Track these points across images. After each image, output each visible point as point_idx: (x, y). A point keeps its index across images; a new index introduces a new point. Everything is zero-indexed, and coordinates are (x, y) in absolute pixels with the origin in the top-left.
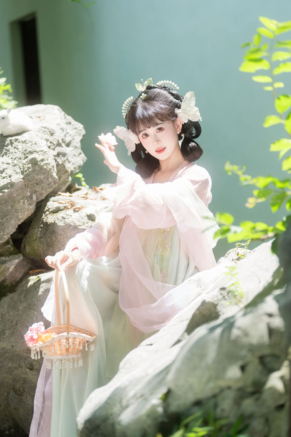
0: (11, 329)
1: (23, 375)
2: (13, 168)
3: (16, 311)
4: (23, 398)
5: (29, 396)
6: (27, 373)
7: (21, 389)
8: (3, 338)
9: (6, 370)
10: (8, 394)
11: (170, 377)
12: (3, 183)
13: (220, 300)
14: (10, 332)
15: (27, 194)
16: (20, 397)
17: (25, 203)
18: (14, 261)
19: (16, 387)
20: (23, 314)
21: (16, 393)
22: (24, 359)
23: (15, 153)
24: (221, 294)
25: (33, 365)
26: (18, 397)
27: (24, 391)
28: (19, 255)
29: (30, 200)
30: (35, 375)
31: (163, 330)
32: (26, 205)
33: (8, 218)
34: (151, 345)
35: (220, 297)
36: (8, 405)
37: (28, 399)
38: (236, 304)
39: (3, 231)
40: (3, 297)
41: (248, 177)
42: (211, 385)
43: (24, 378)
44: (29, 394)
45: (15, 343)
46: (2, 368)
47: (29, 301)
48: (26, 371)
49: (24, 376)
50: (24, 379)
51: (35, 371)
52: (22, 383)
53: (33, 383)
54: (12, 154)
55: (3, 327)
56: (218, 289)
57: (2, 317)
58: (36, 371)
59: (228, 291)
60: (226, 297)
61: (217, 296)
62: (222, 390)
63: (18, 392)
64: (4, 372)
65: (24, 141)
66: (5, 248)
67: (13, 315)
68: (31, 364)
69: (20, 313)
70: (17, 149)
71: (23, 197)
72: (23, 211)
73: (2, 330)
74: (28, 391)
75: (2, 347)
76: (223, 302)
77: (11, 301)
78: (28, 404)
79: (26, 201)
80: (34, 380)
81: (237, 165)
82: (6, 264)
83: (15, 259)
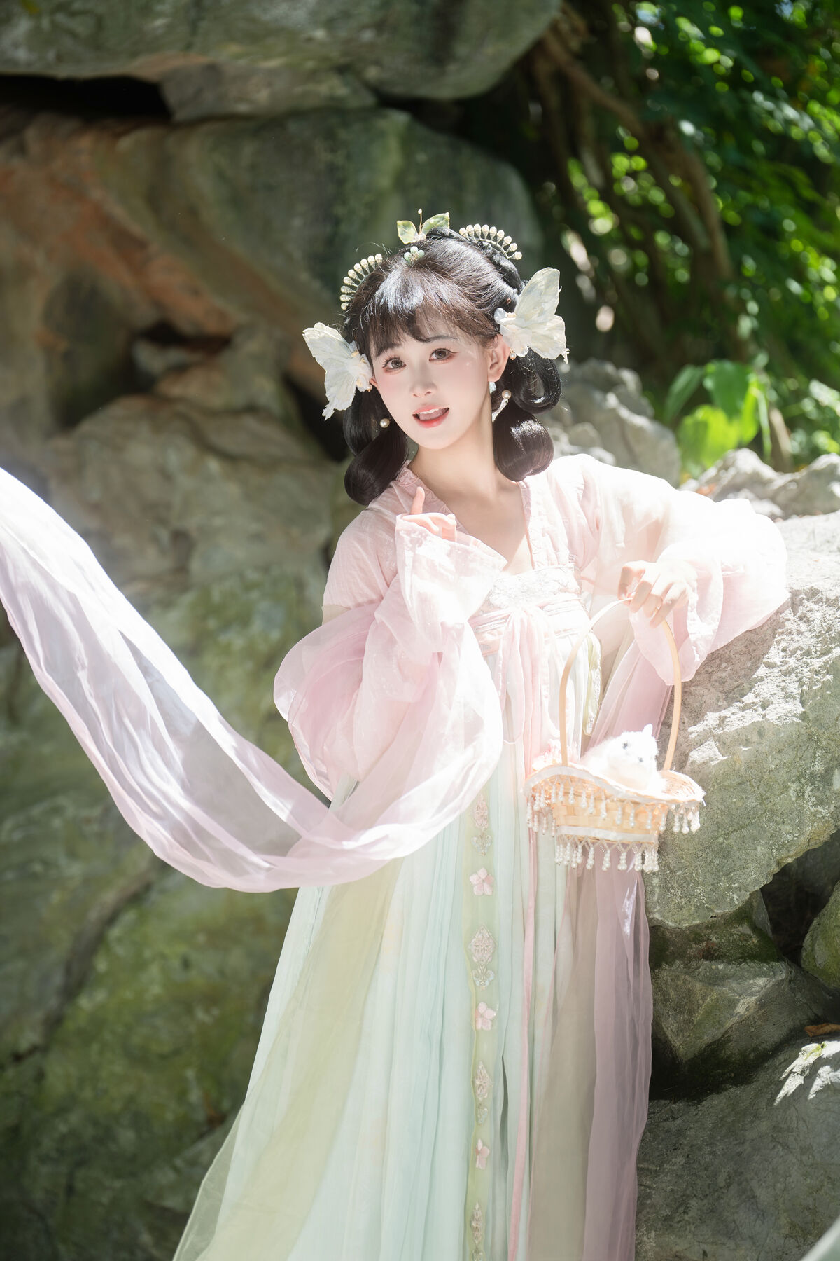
0: (708, 1197)
2: (781, 679)
3: (735, 1143)
8: (678, 1222)
12: (740, 723)
14: (704, 1206)
15: (814, 766)
17: (806, 796)
18: (751, 982)
20: (754, 1155)
23: (799, 633)
28: (774, 963)
29: (821, 788)
32: (810, 803)
33: (745, 834)
39: (727, 875)
40: (710, 1094)
45: (713, 1243)
47: (777, 1117)
54: (788, 638)
55: (687, 1186)
57: (688, 1156)
65: (833, 598)
66: (731, 935)
67: (723, 1155)
69: (745, 1150)
70: (808, 621)
71: (798, 774)
72: (797, 820)
73: (682, 1196)
75: (674, 1250)
77: (727, 1111)
79: (809, 788)
82: (723, 986)
83: (756, 976)
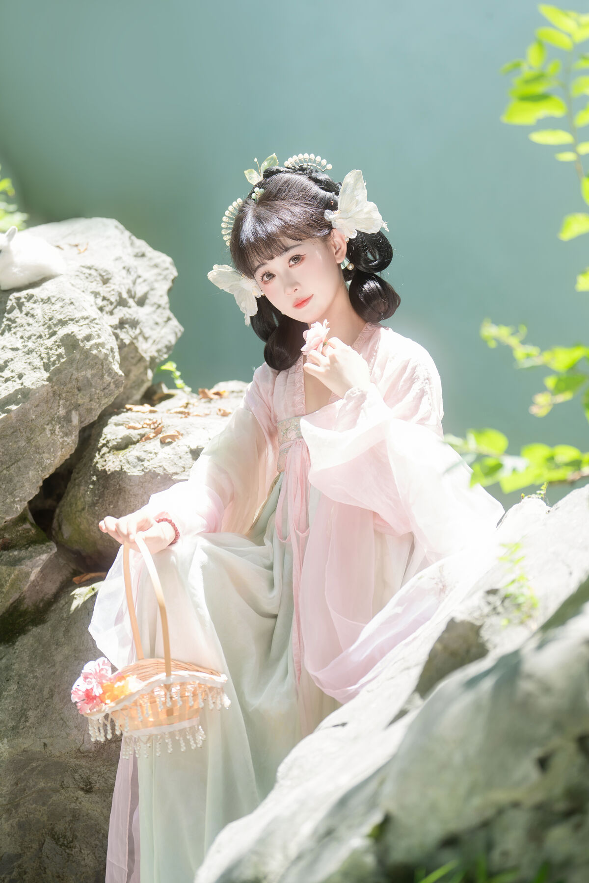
0: (39, 707)
1: (71, 803)
2: (26, 358)
3: (49, 666)
4: (73, 853)
5: (86, 847)
6: (80, 800)
7: (68, 834)
8: (23, 729)
9: (33, 795)
10: (42, 845)
11: (389, 788)
12: (6, 391)
13: (488, 616)
14: (38, 713)
15: (59, 412)
16: (68, 851)
17: (57, 432)
18: (38, 558)
19: (56, 829)
20: (64, 671)
21: (57, 843)
22: (71, 771)
23: (29, 325)
24: (489, 603)
25: (91, 783)
26: (62, 852)
27: (75, 837)
28: (48, 543)
29: (65, 425)
30: (97, 802)
31: (368, 691)
32: (59, 437)
33: (20, 465)
34: (344, 725)
35: (487, 609)
36: (42, 868)
37: (85, 854)
38: (522, 623)
39: (12, 493)
40: (19, 636)
41: (533, 350)
42: (477, 801)
43: (74, 809)
44: (87, 842)
45: (50, 737)
46: (25, 792)
47: (74, 642)
48: (77, 796)
49: (73, 805)
50: (73, 812)
51: (96, 794)
52: (68, 821)
53: (92, 820)
54: (22, 329)
55: (23, 703)
56: (481, 593)
57: (18, 683)
58: (98, 795)
59: (504, 596)
60: (500, 609)
61: (479, 608)
62: (501, 811)
63: (61, 840)
64: (31, 799)
65: (46, 298)
66: (18, 531)
67: (43, 677)
68: (87, 781)
69: (57, 670)
70: (33, 316)
71: (50, 419)
72: (52, 449)
73: (21, 711)
74: (84, 836)
75: (23, 748)
76: (494, 620)
77: (35, 645)
78: (84, 864)
79: (58, 427)
80: (95, 812)
81: (506, 324)
82: (21, 565)
83: (40, 554)
